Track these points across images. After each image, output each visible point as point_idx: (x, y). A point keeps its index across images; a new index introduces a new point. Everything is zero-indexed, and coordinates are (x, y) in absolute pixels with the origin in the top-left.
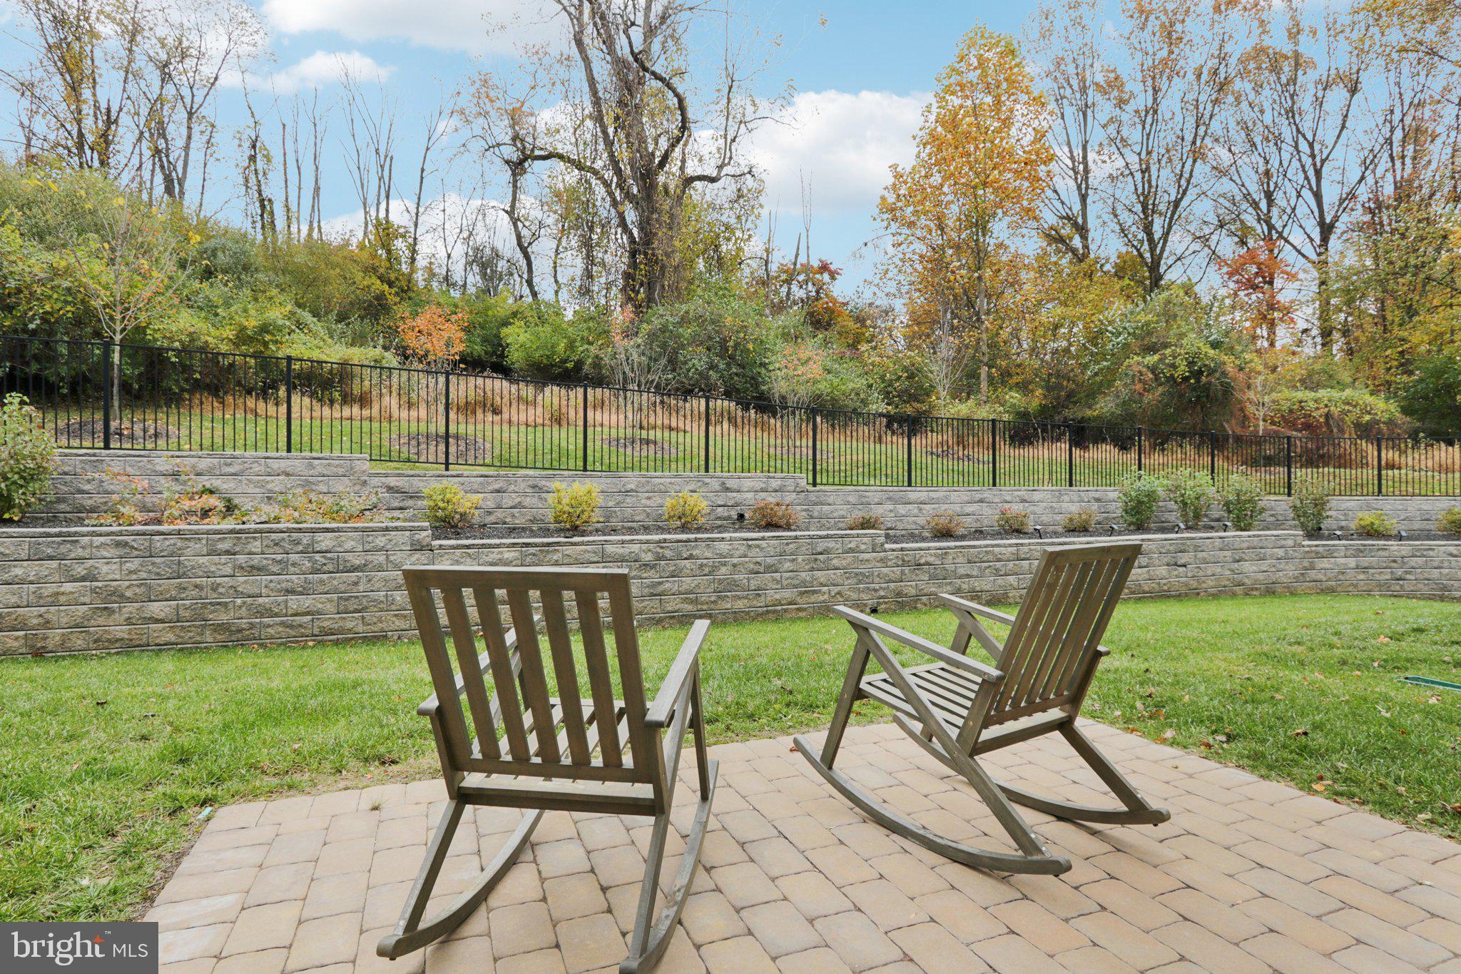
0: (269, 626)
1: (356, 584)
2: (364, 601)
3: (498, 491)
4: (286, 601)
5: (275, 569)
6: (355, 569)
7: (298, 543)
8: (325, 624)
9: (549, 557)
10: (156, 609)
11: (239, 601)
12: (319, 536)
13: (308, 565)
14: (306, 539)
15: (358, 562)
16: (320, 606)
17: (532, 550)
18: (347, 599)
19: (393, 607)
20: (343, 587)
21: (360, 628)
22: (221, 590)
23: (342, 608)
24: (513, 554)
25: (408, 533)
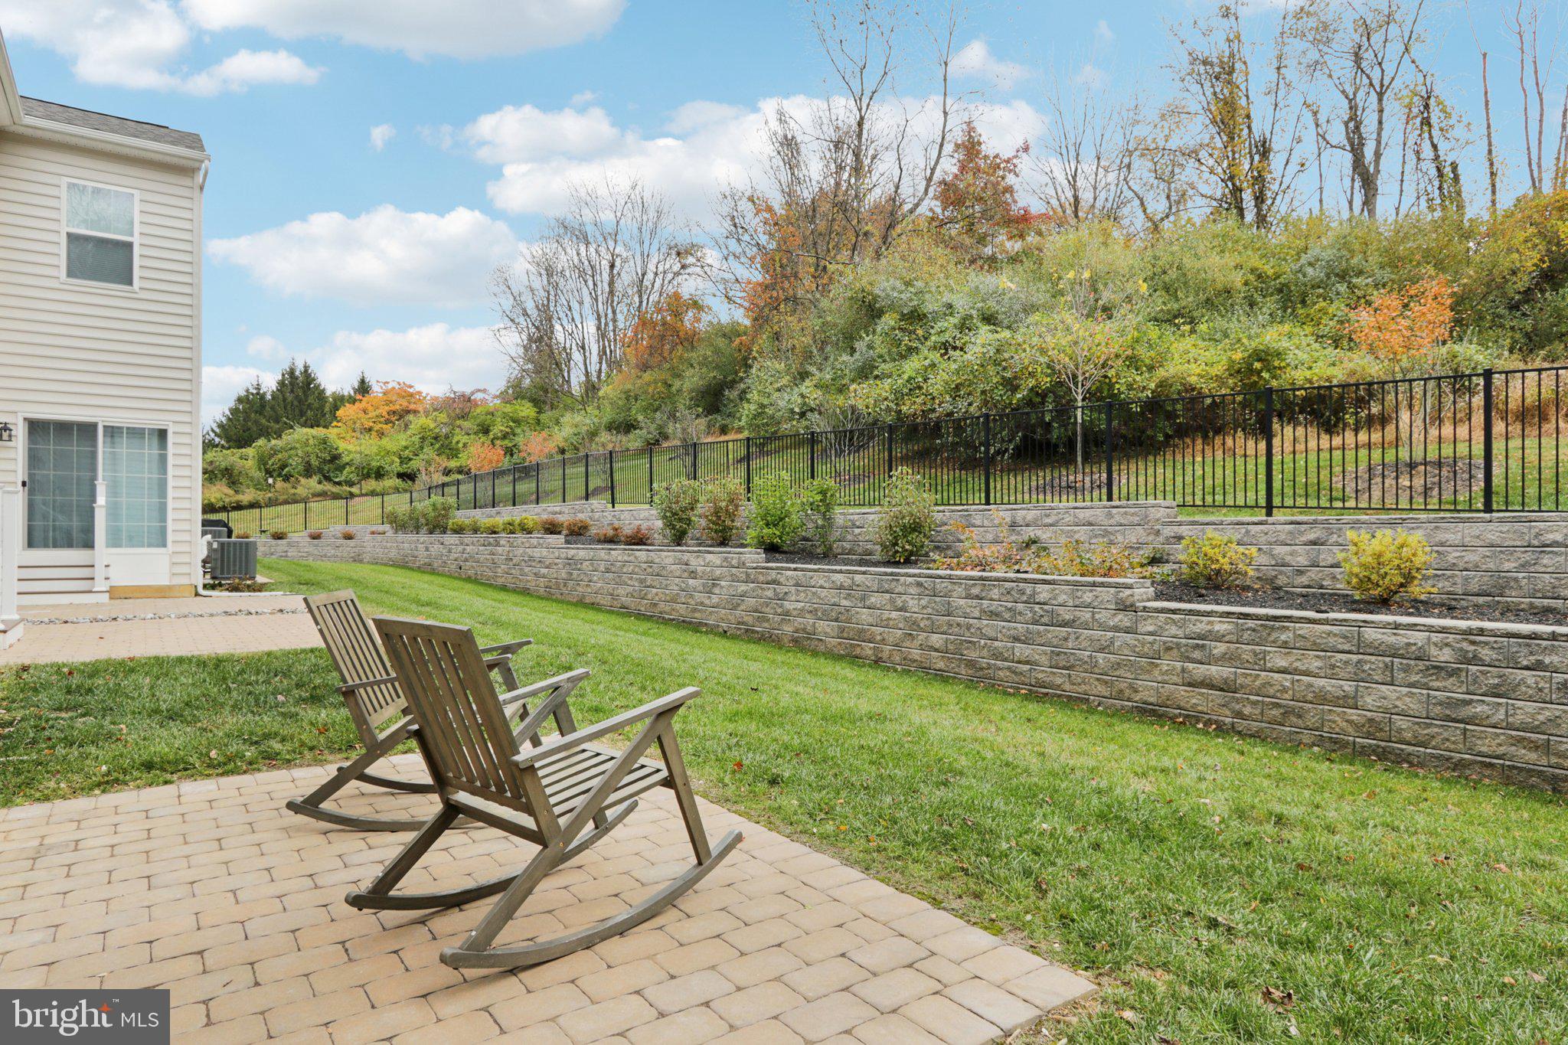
0: (1000, 669)
1: (1066, 639)
2: (1072, 658)
3: (1314, 543)
4: (1013, 648)
5: (1007, 616)
6: (1065, 624)
7: (1023, 593)
8: (1040, 676)
9: (1274, 635)
10: (936, 640)
11: (983, 642)
12: (1039, 588)
13: (1030, 615)
14: (1029, 588)
15: (1067, 617)
16: (1037, 657)
17: (1251, 623)
18: (1058, 654)
19: (1096, 670)
20: (1055, 641)
21: (1067, 687)
22: (973, 630)
23: (1054, 663)
24: (1225, 626)
25: (1112, 590)
